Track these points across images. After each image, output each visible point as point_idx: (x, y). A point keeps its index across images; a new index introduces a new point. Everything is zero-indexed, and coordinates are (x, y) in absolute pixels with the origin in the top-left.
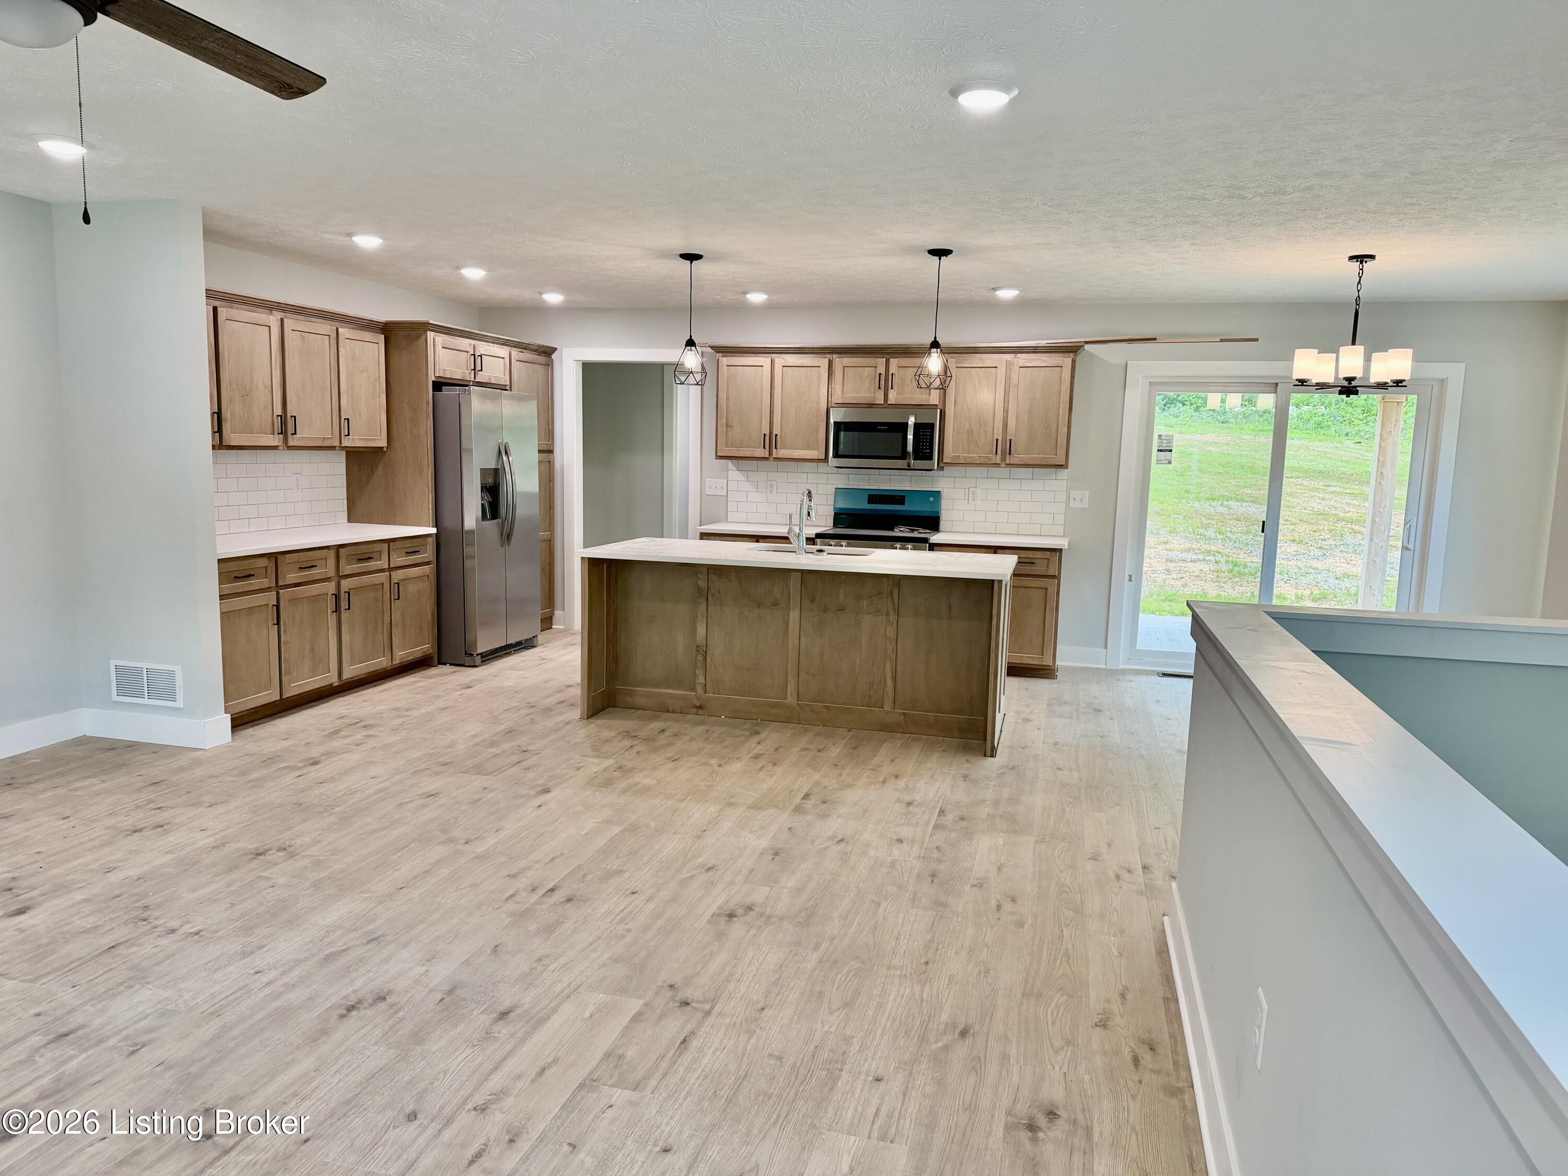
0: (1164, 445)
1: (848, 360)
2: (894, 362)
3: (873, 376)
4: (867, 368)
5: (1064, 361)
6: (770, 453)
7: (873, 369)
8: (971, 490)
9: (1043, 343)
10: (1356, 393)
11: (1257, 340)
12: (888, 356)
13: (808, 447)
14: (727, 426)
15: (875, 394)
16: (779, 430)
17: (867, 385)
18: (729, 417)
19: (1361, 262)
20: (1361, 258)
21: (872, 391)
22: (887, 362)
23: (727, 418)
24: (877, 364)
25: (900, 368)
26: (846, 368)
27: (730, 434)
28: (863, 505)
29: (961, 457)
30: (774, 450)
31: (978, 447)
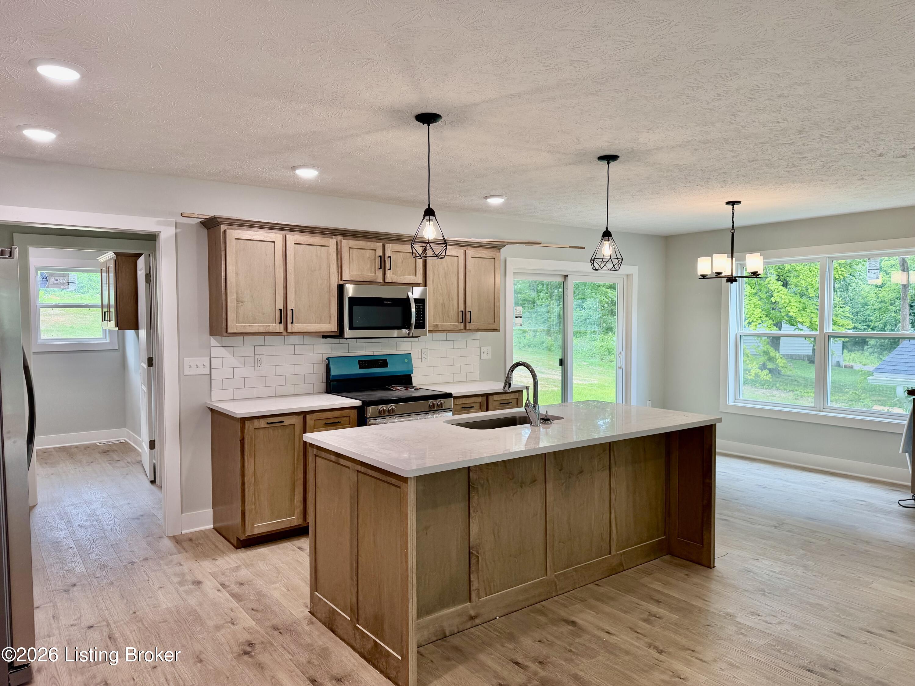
0: (518, 314)
1: (353, 243)
2: (390, 247)
3: (373, 258)
4: (368, 251)
5: (496, 255)
6: (286, 328)
7: (373, 251)
8: (423, 351)
9: (484, 240)
10: (736, 281)
11: (583, 248)
12: (384, 242)
13: (320, 321)
14: (237, 301)
15: (376, 274)
16: (294, 306)
17: (369, 266)
18: (239, 292)
19: (733, 206)
20: (733, 203)
21: (373, 270)
22: (384, 246)
23: (237, 293)
24: (376, 247)
25: (393, 253)
26: (351, 249)
27: (241, 309)
28: (356, 370)
29: (439, 326)
30: (289, 325)
31: (449, 317)
